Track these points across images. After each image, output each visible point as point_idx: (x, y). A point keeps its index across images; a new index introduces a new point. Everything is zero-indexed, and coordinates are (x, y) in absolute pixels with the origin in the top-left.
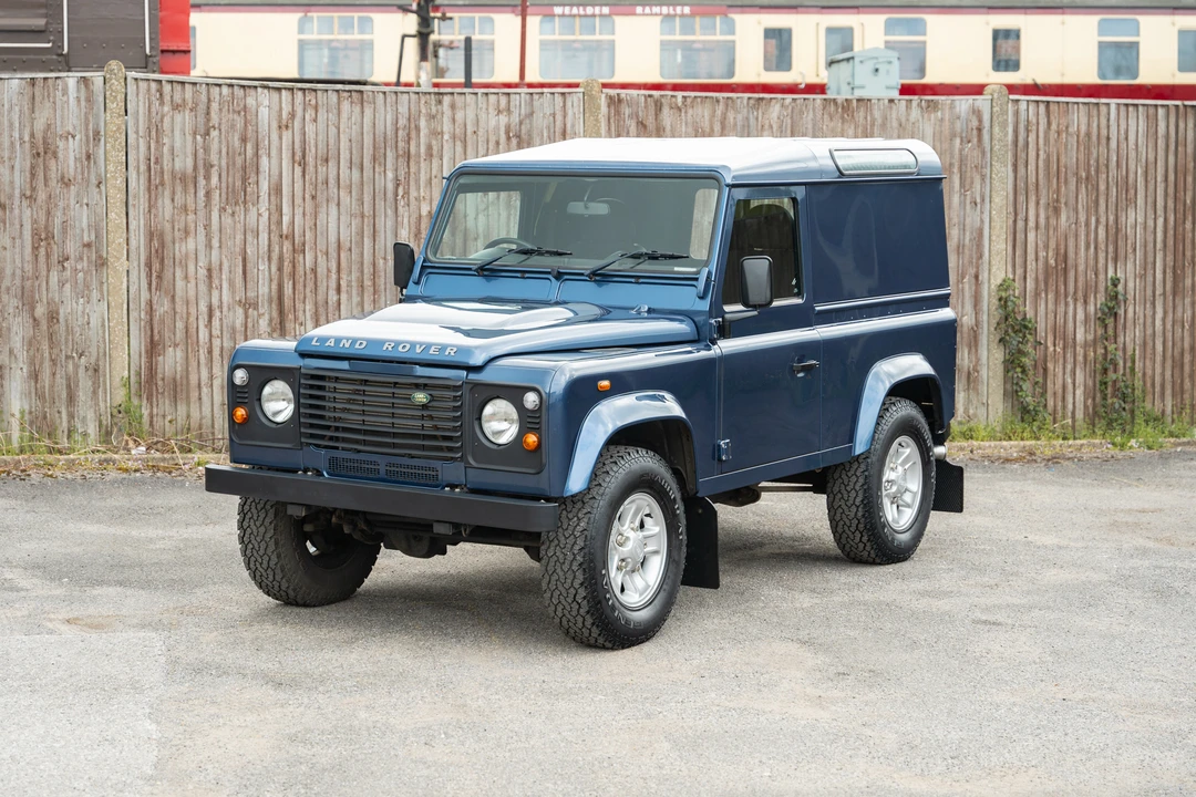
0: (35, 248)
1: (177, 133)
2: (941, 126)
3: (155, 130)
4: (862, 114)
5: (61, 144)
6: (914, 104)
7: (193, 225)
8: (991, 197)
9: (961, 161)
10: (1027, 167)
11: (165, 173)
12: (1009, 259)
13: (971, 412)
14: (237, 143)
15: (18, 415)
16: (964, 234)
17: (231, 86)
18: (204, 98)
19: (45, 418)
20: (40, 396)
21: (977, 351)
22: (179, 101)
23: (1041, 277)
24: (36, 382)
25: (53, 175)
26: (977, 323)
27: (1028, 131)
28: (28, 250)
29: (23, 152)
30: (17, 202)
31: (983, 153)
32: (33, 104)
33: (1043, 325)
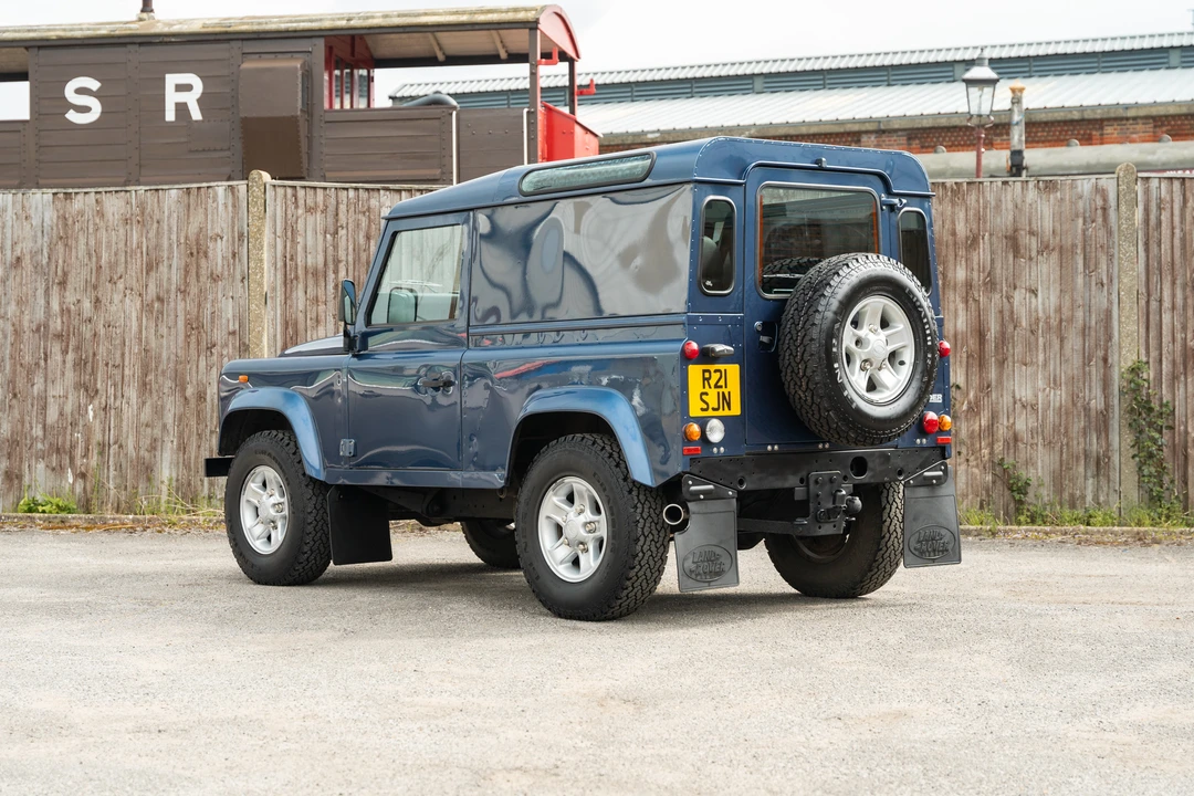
0: (188, 336)
1: (309, 233)
2: (1060, 206)
3: (290, 231)
4: (974, 197)
5: (211, 245)
6: (1031, 185)
7: (323, 315)
8: (1119, 277)
9: (1085, 241)
10: (1160, 246)
11: (299, 268)
12: (1142, 341)
13: (1102, 499)
14: (362, 240)
15: (167, 482)
16: (1090, 316)
17: (356, 189)
18: (333, 201)
19: (189, 484)
20: (187, 466)
21: (1107, 436)
22: (312, 205)
23: (1179, 360)
24: (184, 453)
25: (203, 272)
26: (1107, 406)
27: (1160, 208)
28: (181, 337)
29: (179, 253)
30: (173, 296)
31: (1110, 233)
32: (188, 210)
33: (1183, 410)
